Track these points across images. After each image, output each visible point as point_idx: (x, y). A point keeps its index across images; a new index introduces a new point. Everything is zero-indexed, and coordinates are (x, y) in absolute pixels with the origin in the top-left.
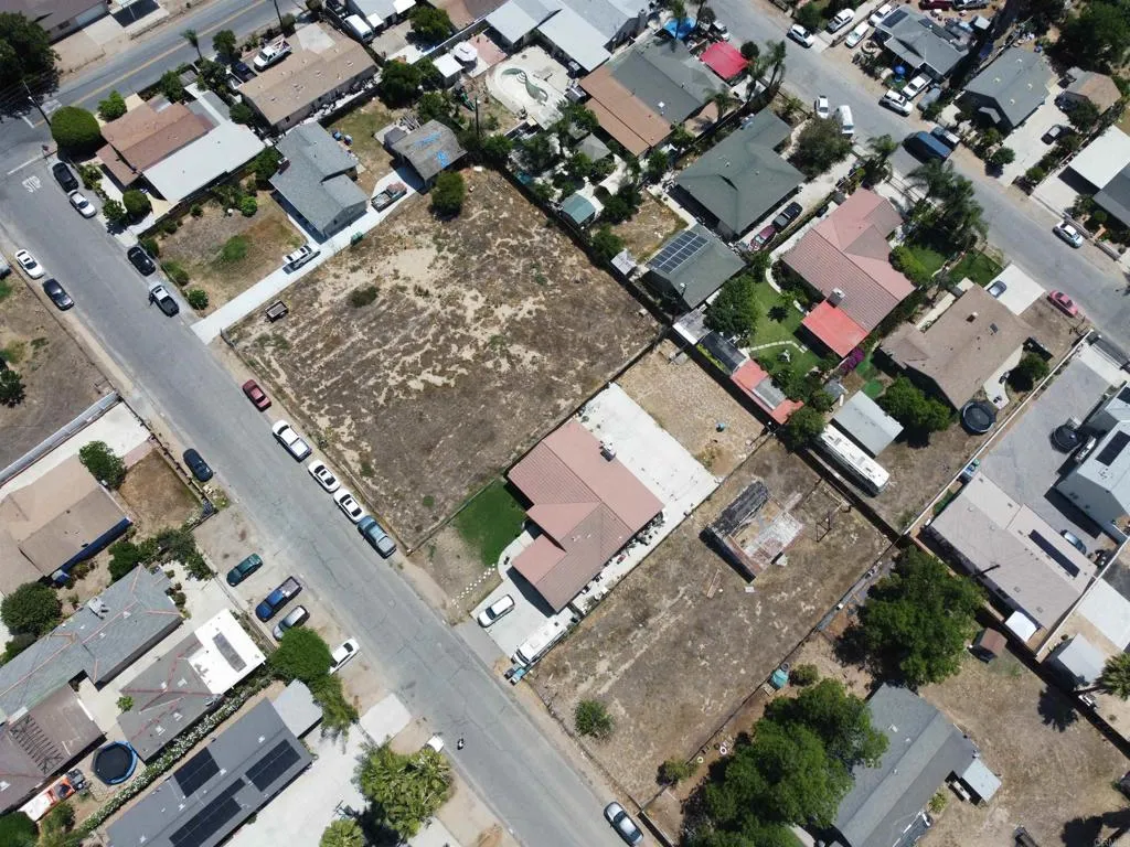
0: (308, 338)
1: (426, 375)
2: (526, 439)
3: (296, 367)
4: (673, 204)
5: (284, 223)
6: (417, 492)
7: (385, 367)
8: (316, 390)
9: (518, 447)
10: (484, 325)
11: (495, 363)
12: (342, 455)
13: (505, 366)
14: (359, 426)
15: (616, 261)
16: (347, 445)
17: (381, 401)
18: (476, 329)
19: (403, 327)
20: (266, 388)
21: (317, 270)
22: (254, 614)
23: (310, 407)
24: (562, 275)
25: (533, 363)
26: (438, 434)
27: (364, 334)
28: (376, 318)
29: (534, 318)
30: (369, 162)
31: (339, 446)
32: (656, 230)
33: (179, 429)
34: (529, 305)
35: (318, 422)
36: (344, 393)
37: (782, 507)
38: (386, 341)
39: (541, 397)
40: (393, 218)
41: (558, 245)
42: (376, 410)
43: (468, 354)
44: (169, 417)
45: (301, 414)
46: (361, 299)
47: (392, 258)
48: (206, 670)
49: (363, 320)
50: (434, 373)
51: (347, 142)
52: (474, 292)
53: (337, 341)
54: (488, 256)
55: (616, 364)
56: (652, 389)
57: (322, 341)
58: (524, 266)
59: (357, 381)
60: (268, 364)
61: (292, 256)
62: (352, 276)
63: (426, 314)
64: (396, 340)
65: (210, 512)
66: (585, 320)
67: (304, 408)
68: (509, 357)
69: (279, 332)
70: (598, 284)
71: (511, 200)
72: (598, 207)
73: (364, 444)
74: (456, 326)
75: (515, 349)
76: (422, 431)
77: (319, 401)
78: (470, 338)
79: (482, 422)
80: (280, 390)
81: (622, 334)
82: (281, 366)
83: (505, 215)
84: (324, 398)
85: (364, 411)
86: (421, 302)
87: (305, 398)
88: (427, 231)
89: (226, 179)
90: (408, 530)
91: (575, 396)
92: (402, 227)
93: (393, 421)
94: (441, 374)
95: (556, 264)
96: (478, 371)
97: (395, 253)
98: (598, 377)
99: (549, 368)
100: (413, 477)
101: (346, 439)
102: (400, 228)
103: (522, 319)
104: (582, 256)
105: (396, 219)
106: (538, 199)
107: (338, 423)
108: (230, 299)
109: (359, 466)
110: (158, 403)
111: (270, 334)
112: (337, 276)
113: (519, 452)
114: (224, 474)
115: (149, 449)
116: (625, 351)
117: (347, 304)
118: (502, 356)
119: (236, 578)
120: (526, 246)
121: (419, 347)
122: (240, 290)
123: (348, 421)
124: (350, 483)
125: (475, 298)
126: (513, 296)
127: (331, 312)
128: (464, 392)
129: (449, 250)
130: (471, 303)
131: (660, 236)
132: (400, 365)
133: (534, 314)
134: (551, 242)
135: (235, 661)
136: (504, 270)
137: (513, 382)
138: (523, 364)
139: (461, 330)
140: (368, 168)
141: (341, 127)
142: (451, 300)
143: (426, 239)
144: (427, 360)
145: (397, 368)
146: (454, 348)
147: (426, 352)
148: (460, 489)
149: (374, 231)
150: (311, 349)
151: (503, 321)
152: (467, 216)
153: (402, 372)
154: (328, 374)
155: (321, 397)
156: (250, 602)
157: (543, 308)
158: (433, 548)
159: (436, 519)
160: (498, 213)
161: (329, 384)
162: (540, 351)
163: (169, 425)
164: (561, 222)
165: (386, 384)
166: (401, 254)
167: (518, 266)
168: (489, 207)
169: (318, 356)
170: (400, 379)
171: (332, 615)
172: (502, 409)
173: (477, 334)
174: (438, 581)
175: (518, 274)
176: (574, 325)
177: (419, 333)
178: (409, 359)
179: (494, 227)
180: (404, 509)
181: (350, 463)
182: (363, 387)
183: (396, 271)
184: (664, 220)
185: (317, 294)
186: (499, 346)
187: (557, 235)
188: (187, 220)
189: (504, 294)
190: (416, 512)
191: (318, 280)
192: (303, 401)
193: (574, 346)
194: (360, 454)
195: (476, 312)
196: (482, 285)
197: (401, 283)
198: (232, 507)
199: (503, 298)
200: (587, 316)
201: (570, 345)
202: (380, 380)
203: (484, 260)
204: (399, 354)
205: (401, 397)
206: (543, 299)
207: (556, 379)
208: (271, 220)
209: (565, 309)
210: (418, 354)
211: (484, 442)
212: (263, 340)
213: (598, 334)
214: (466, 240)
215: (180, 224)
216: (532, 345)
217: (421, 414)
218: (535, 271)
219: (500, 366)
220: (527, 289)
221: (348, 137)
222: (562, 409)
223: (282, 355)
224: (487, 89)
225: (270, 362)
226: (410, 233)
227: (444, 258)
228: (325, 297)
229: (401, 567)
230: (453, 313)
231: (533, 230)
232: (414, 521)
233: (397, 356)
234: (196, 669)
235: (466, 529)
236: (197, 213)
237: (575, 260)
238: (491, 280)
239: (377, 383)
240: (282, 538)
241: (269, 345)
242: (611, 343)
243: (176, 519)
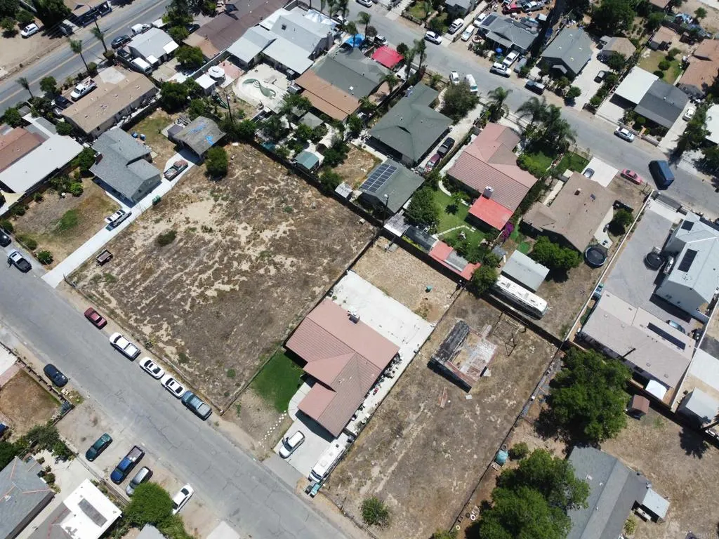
0: (130, 272)
1: (218, 285)
2: (295, 319)
3: (123, 294)
4: (370, 149)
5: (105, 198)
6: (222, 367)
7: (188, 284)
8: (139, 308)
9: (290, 325)
10: (254, 245)
11: (266, 270)
12: (164, 351)
13: (273, 271)
14: (173, 328)
15: (338, 190)
16: (167, 343)
17: (187, 308)
18: (249, 249)
19: (197, 255)
20: (102, 313)
21: (131, 225)
22: (110, 479)
23: (136, 320)
24: (303, 204)
25: (292, 266)
26: (233, 324)
27: (169, 264)
28: (177, 252)
29: (288, 236)
30: (159, 150)
31: (161, 345)
32: (361, 167)
33: (38, 351)
34: (283, 227)
35: (143, 330)
36: (160, 307)
37: (481, 336)
38: (186, 266)
39: (302, 288)
40: (181, 183)
41: (297, 186)
42: (185, 315)
43: (245, 266)
44: (31, 344)
45: (130, 327)
46: (164, 240)
47: (183, 210)
48: (76, 530)
49: (168, 255)
50: (223, 283)
51: (142, 139)
52: (244, 225)
53: (151, 272)
54: (251, 200)
55: (349, 258)
56: (377, 271)
57: (139, 273)
58: (276, 202)
59: (168, 297)
60: (102, 295)
61: (111, 218)
62: (157, 226)
63: (212, 244)
64: (193, 265)
65: (69, 408)
66: (323, 232)
67: (132, 322)
68: (275, 264)
69: (107, 272)
70: (329, 207)
71: (261, 161)
72: (321, 158)
73: (179, 340)
74: (234, 249)
75: (278, 258)
76: (220, 324)
77: (142, 315)
78: (246, 255)
79: (262, 312)
80: (112, 312)
81: (350, 238)
82: (112, 295)
83: (258, 171)
84: (146, 312)
85: (176, 317)
86: (207, 236)
87: (132, 314)
88: (206, 189)
89: (57, 173)
90: (219, 397)
91: (325, 284)
92: (188, 189)
93: (198, 320)
94: (229, 282)
95: (298, 198)
96: (254, 277)
97: (185, 206)
98: (339, 268)
99: (304, 267)
100: (218, 358)
101: (165, 339)
102: (187, 190)
103: (280, 237)
104: (315, 191)
105: (183, 184)
106: (279, 158)
107: (159, 328)
108: (69, 254)
109: (177, 357)
110: (22, 336)
111: (102, 274)
112: (145, 228)
113: (291, 328)
114: (76, 379)
115: (17, 370)
116: (354, 248)
117: (155, 245)
118: (270, 264)
119: (92, 455)
120: (276, 189)
121: (211, 267)
122: (76, 247)
123: (165, 326)
124: (172, 370)
125: (245, 228)
126: (271, 223)
127: (145, 252)
128: (246, 293)
129: (222, 199)
130: (243, 232)
131: (365, 171)
132: (198, 281)
133: (288, 233)
134: (292, 184)
135: (98, 518)
136: (263, 207)
137: (280, 280)
138: (285, 267)
139: (238, 251)
140: (159, 154)
141: (137, 129)
142: (229, 232)
143: (207, 194)
144: (217, 275)
145: (196, 283)
146: (235, 264)
147: (216, 270)
148: (253, 361)
149: (169, 194)
150: (132, 280)
151: (267, 240)
152: (232, 175)
153: (201, 285)
154: (146, 295)
155: (143, 312)
156: (105, 471)
157: (293, 228)
158: (239, 407)
159: (238, 385)
160: (253, 171)
161: (148, 302)
162: (296, 257)
163: (32, 350)
164: (297, 171)
165: (190, 296)
166: (190, 207)
167: (272, 203)
168: (246, 167)
169: (138, 283)
170: (199, 291)
171: (170, 470)
172: (275, 300)
173: (250, 252)
174: (247, 430)
175: (273, 208)
176: (317, 236)
177: (209, 257)
178: (204, 276)
179: (252, 180)
180: (214, 382)
181: (170, 355)
182: (173, 300)
183: (187, 218)
184: (366, 160)
185: (132, 241)
186: (266, 258)
187: (296, 179)
188: (33, 204)
189: (265, 223)
190: (223, 383)
191: (132, 232)
192: (131, 317)
193: (319, 251)
194: (177, 348)
195: (247, 237)
196: (249, 219)
197: (192, 226)
198: (85, 402)
199: (264, 226)
200: (325, 229)
201: (316, 250)
202: (185, 294)
203: (248, 202)
204: (197, 274)
205: (202, 303)
206: (293, 222)
207: (310, 274)
208: (94, 197)
209: (309, 227)
210: (210, 272)
211: (265, 325)
212: (96, 279)
213: (334, 240)
214: (234, 191)
215: (27, 208)
216: (290, 253)
217: (218, 313)
218: (284, 205)
219: (269, 271)
220: (280, 217)
221: (143, 135)
222: (317, 294)
223: (111, 287)
224: (234, 94)
225: (103, 293)
226: (194, 192)
227: (219, 205)
228: (138, 243)
229: (217, 424)
230: (231, 241)
231: (279, 178)
232: (222, 390)
233: (195, 275)
234: (67, 531)
235: (262, 390)
236: (39, 199)
237: (310, 195)
238: (255, 215)
239: (183, 297)
240: (125, 418)
241: (100, 282)
242: (343, 244)
243: (43, 418)
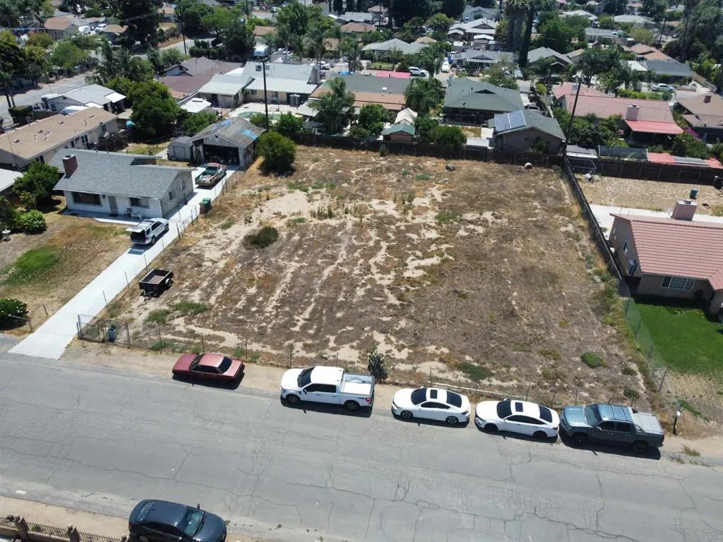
0: (228, 290)
1: (414, 263)
3: (240, 320)
6: (563, 358)
7: (360, 275)
8: (296, 329)
10: (416, 214)
11: (467, 230)
13: (478, 229)
14: (399, 335)
15: (471, 144)
16: (412, 360)
17: (394, 301)
18: (413, 219)
19: (337, 243)
23: (308, 348)
24: (434, 171)
25: (498, 218)
26: (501, 296)
27: (298, 262)
28: (297, 248)
29: (453, 197)
31: (403, 367)
33: (77, 496)
34: (435, 191)
35: (340, 357)
36: (339, 315)
38: (332, 257)
39: (544, 233)
40: (229, 188)
41: (405, 161)
42: (400, 312)
43: (431, 234)
44: (41, 489)
46: (261, 240)
47: (262, 208)
49: (284, 254)
50: (420, 258)
52: (376, 201)
53: (271, 279)
54: (357, 181)
56: (610, 198)
57: (249, 286)
58: (396, 176)
59: (341, 299)
60: (192, 335)
62: (230, 231)
63: (349, 227)
64: (343, 253)
67: (302, 353)
68: (473, 222)
69: (177, 302)
71: (332, 154)
73: (431, 348)
74: (391, 224)
75: (469, 216)
76: (479, 304)
77: (313, 337)
78: (417, 225)
79: (524, 270)
82: (215, 328)
83: (337, 160)
84: (318, 331)
85: (386, 319)
86: (332, 222)
87: (289, 342)
88: (277, 185)
91: (568, 222)
93: (434, 311)
94: (428, 256)
95: (420, 168)
96: (460, 241)
97: (260, 205)
99: (516, 215)
101: (401, 355)
102: (246, 192)
103: (444, 200)
104: (434, 159)
105: (234, 188)
108: (65, 301)
109: (459, 373)
111: (166, 308)
112: (209, 237)
117: (249, 249)
118: (465, 224)
120: (381, 167)
123: (379, 337)
125: (383, 203)
126: (415, 192)
128: (472, 259)
129: (314, 188)
130: (383, 207)
132: (374, 267)
133: (449, 195)
134: (397, 161)
136: (383, 183)
138: (491, 221)
139: (401, 224)
142: (361, 211)
143: (282, 189)
144: (398, 253)
145: (375, 270)
146: (412, 236)
147: (389, 248)
148: (602, 331)
150: (244, 298)
151: (430, 206)
153: (385, 270)
154: (293, 308)
155: (311, 332)
157: (449, 189)
159: (629, 372)
160: (330, 162)
161: (307, 315)
162: (491, 210)
163: (55, 501)
165: (381, 287)
166: (270, 204)
167: (391, 178)
168: (317, 161)
169: (260, 299)
170: (390, 277)
172: (526, 254)
173: (420, 220)
175: (398, 181)
176: (491, 189)
177: (360, 240)
178: (378, 259)
179: (337, 168)
180: (580, 385)
181: (441, 376)
182: (355, 300)
183: (277, 214)
185: (198, 256)
186: (451, 220)
187: (397, 157)
189: (404, 194)
190: (598, 380)
191: (188, 247)
192: (291, 347)
193: (512, 199)
194: (441, 361)
195: (396, 210)
196: (376, 195)
197: (293, 218)
202: (369, 287)
203: (356, 184)
204: (362, 260)
205: (412, 288)
206: (441, 186)
207: (534, 219)
210: (382, 253)
211: (553, 283)
212: (158, 317)
214: (322, 179)
216: (478, 209)
217: (456, 292)
218: (409, 176)
219: (474, 230)
220: (419, 185)
223: (204, 319)
225: (192, 332)
226: (260, 191)
227: (316, 193)
228: (212, 255)
230: (375, 217)
231: (374, 160)
232: (613, 390)
233: (360, 262)
237: (431, 163)
238: (380, 191)
239: (369, 291)
242: (535, 188)
